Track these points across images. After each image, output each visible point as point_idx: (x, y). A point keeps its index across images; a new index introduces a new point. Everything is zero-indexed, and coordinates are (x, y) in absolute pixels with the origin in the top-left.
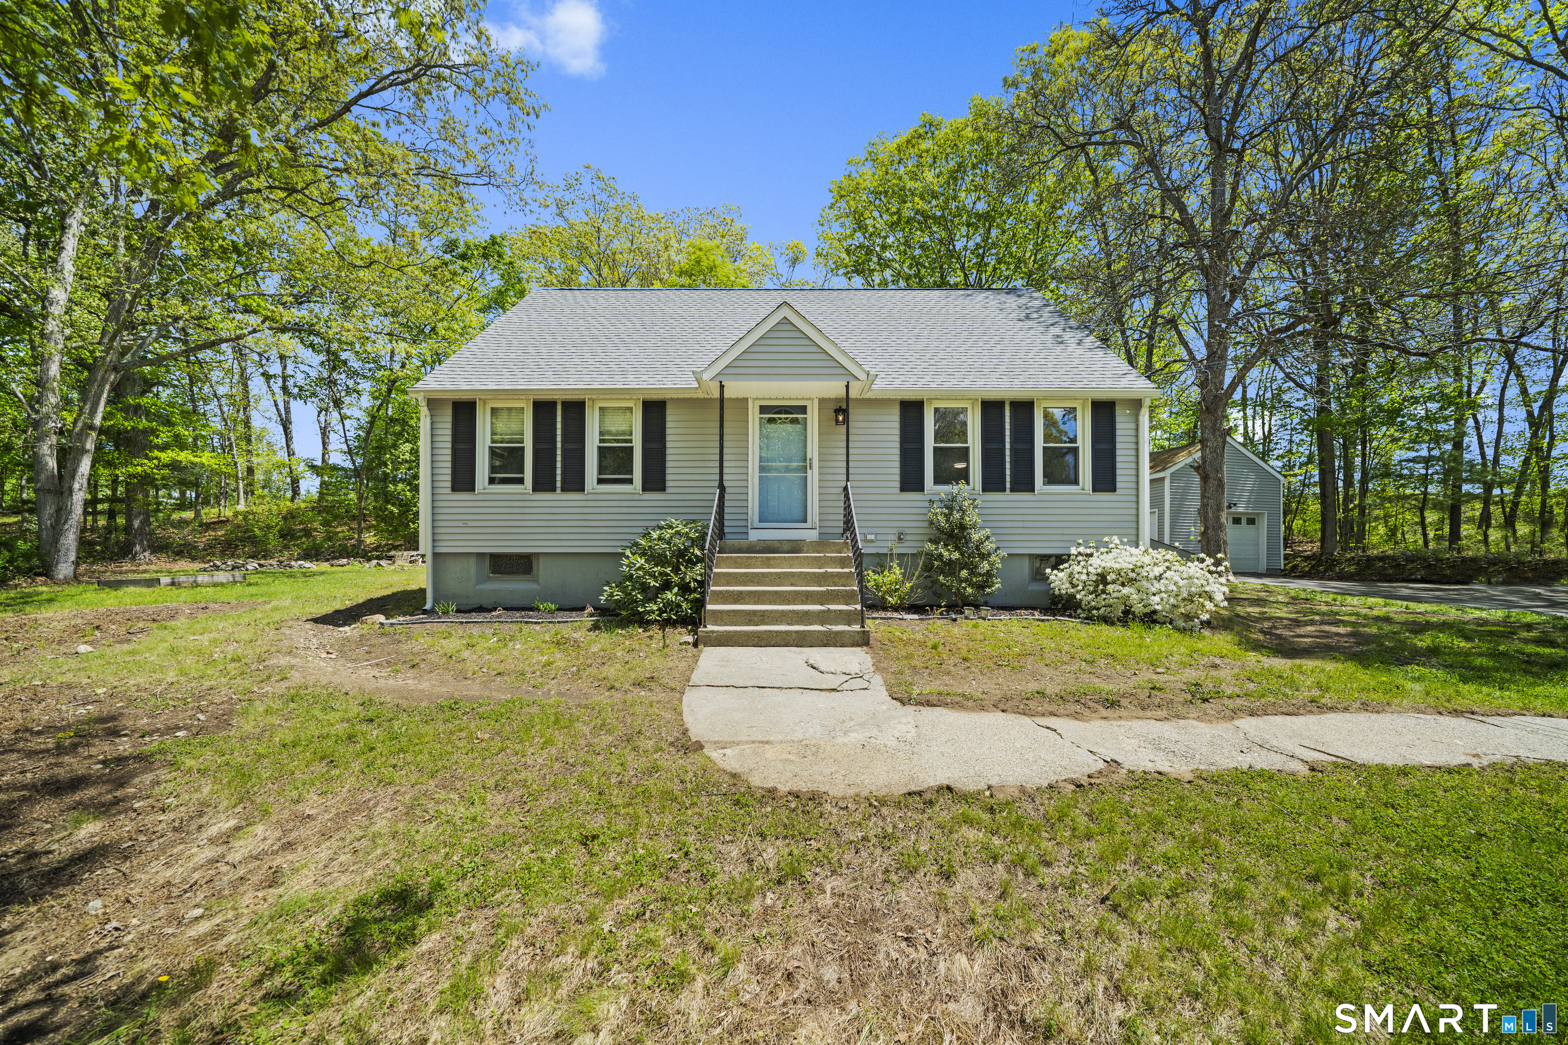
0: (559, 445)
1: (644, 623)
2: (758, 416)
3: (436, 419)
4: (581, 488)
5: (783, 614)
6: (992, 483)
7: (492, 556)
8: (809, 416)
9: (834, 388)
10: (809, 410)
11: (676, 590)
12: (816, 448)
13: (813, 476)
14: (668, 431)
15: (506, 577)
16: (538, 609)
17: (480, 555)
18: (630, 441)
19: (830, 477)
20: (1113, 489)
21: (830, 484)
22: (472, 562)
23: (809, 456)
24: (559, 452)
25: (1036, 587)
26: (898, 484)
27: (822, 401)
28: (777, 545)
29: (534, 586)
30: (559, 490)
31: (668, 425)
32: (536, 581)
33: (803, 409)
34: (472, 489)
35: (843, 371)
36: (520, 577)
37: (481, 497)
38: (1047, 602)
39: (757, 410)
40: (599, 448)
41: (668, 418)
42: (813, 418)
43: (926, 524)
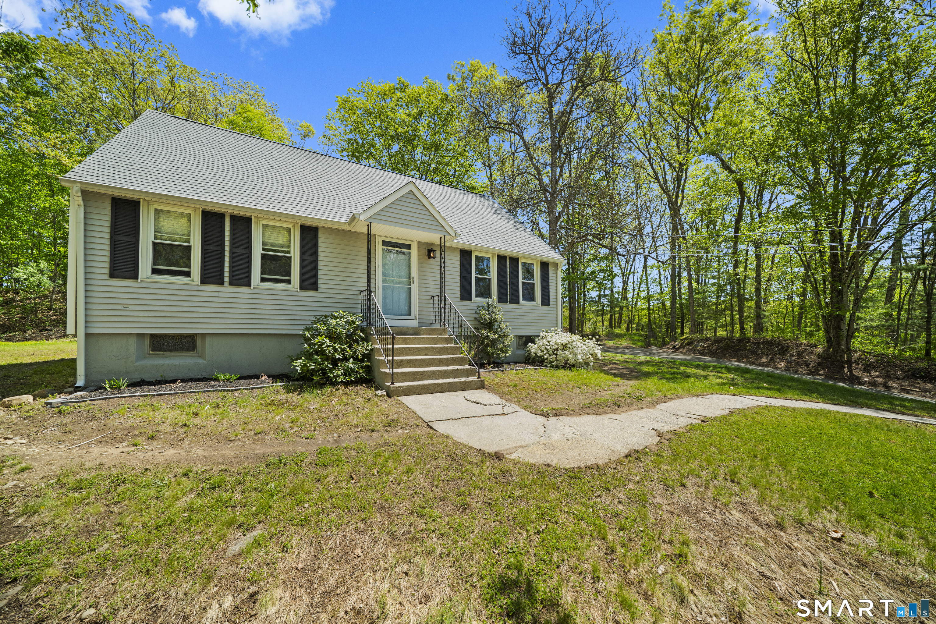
0: (227, 249)
1: (334, 384)
2: (381, 247)
3: (89, 210)
4: (247, 283)
5: (433, 372)
6: (502, 299)
7: (152, 336)
8: (412, 251)
9: (433, 237)
10: (412, 247)
11: (351, 360)
12: (416, 271)
13: (415, 288)
14: (320, 249)
15: (168, 354)
16: (216, 379)
17: (140, 336)
18: (289, 252)
19: (424, 289)
20: (548, 305)
21: (424, 293)
22: (133, 342)
23: (412, 275)
24: (227, 254)
25: (521, 352)
26: (459, 296)
27: (420, 243)
28: (406, 330)
29: (201, 361)
30: (226, 284)
31: (320, 244)
32: (202, 356)
33: (409, 247)
34: (136, 277)
35: (442, 229)
36: (184, 354)
37: (144, 285)
38: (523, 359)
39: (381, 243)
40: (262, 254)
41: (320, 240)
42: (414, 252)
43: (473, 319)
